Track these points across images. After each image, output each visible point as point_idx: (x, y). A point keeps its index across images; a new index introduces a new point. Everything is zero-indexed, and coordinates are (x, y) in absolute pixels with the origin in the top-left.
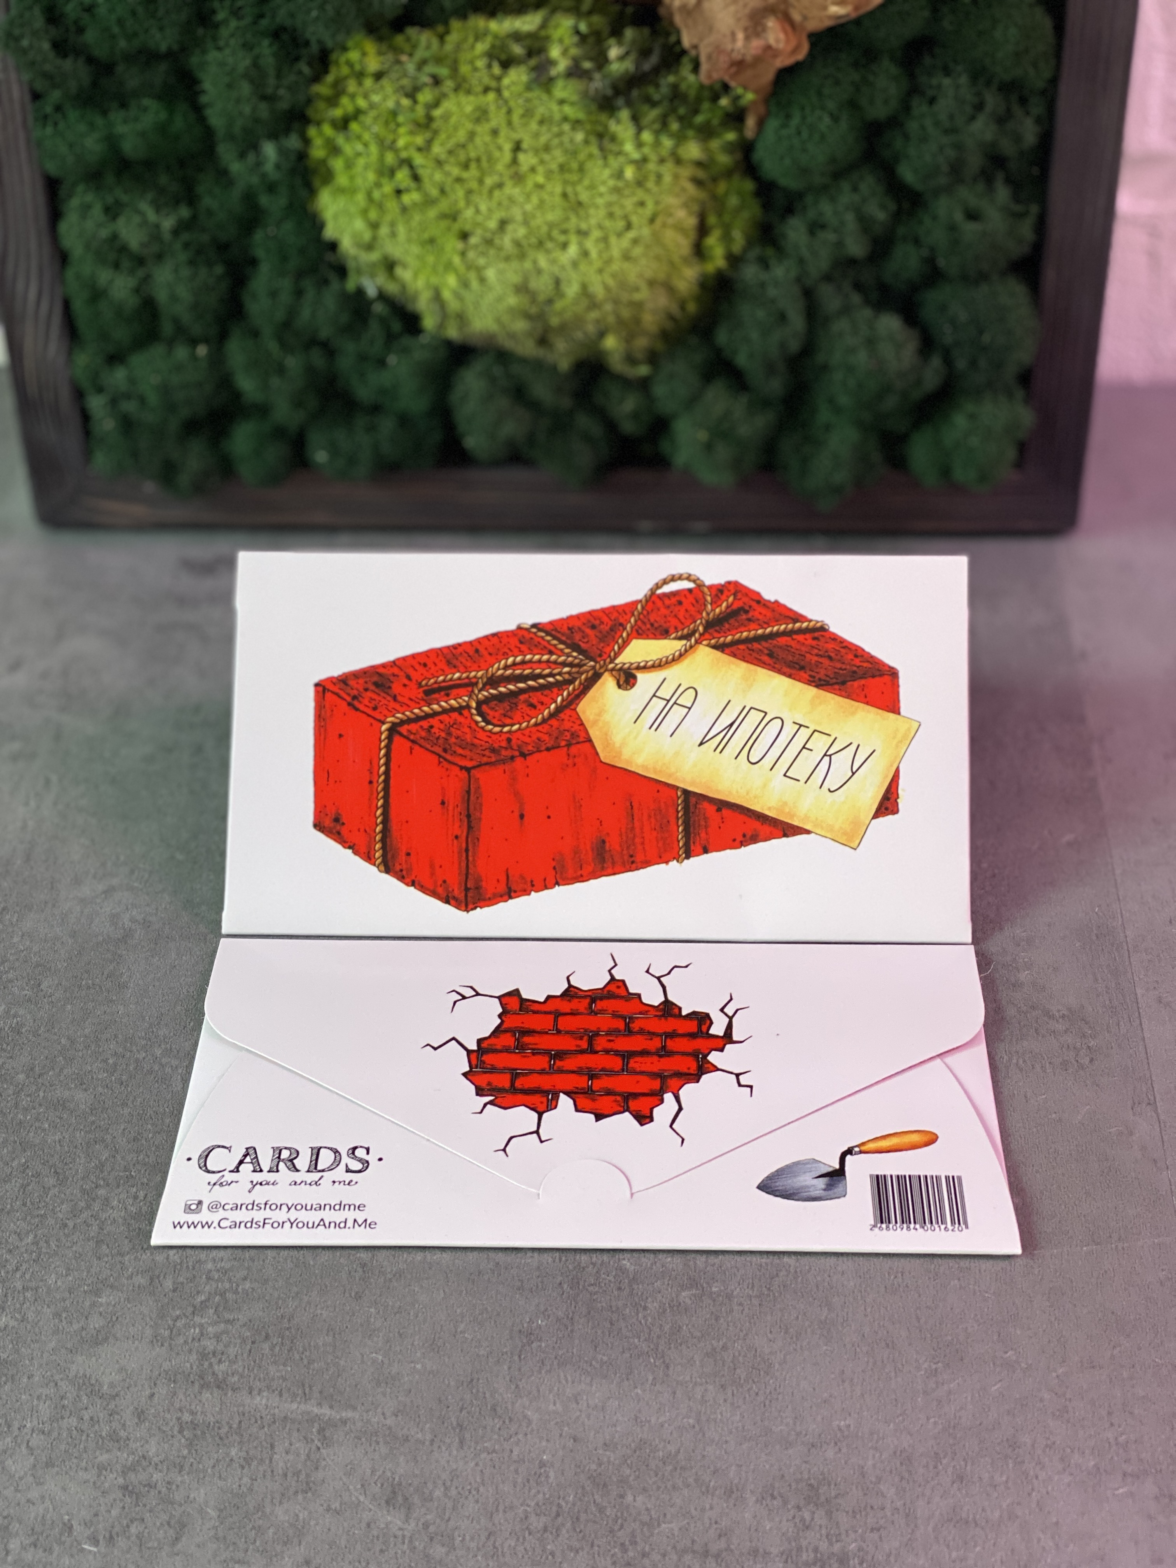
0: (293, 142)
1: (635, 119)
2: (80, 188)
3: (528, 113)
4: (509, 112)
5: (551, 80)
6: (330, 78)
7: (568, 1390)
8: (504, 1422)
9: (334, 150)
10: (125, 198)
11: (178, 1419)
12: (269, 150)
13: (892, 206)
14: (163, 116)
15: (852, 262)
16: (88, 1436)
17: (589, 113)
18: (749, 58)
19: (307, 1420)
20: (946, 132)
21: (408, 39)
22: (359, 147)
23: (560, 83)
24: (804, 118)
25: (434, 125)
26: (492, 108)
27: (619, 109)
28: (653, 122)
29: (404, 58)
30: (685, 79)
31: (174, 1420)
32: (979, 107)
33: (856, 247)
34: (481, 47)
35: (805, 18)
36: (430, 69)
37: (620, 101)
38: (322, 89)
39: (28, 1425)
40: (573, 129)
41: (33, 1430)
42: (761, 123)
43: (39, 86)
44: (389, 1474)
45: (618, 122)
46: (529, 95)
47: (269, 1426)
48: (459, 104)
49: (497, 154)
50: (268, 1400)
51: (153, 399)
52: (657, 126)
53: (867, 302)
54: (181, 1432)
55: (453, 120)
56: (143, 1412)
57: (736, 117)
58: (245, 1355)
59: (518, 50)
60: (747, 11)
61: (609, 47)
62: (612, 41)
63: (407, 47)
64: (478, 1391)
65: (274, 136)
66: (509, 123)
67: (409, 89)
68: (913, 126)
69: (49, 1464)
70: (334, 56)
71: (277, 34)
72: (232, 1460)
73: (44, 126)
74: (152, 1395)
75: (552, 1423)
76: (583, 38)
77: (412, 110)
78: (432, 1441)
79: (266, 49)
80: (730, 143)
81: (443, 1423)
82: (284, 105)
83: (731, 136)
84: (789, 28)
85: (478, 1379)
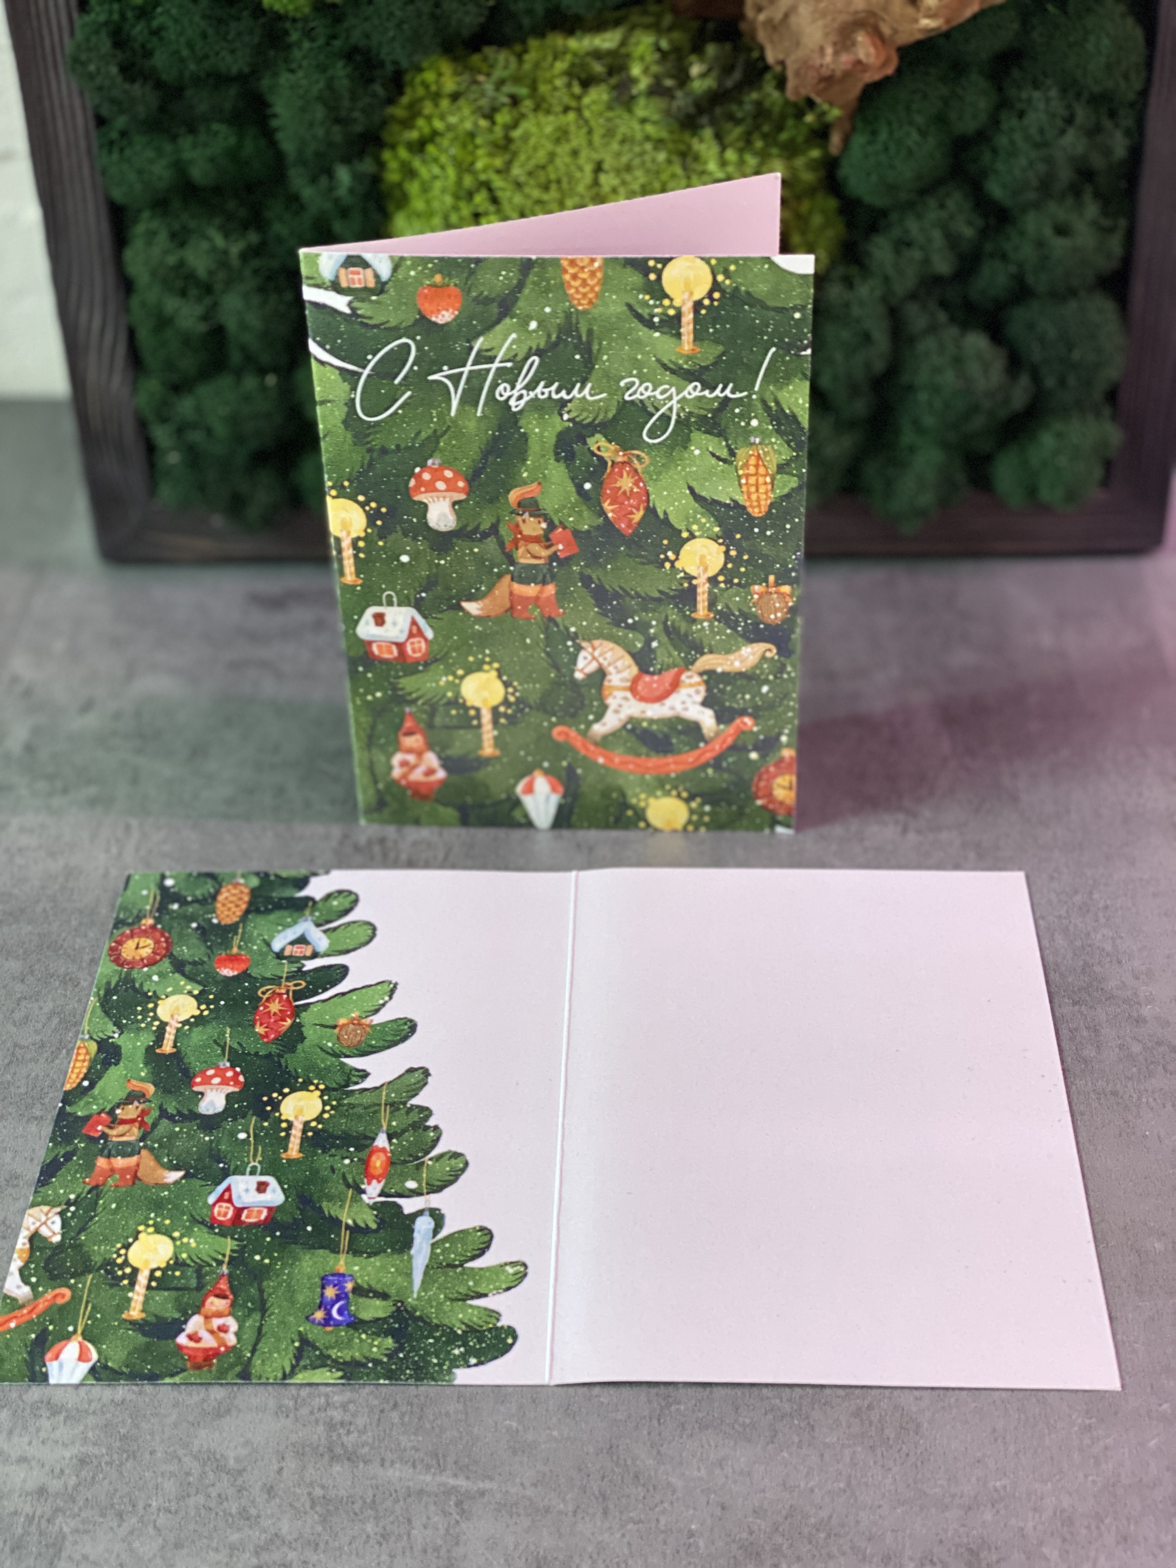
0: (367, 166)
1: (719, 137)
2: (146, 215)
3: (610, 133)
4: (590, 132)
5: (633, 98)
6: (405, 100)
7: (712, 1456)
8: (648, 1490)
9: (410, 173)
10: (193, 224)
11: (309, 1494)
12: (343, 175)
13: (980, 222)
14: (232, 140)
15: (938, 280)
16: (217, 1514)
17: (671, 132)
18: (838, 73)
19: (444, 1492)
20: (1037, 146)
21: (485, 59)
22: (436, 170)
23: (642, 101)
24: (891, 133)
25: (513, 147)
26: (573, 128)
27: (702, 127)
28: (738, 140)
29: (481, 78)
30: (769, 95)
31: (306, 1496)
32: (1070, 120)
33: (943, 265)
34: (560, 66)
35: (895, 31)
36: (508, 88)
37: (704, 120)
38: (398, 111)
39: (154, 1504)
40: (656, 148)
41: (159, 1510)
42: (846, 140)
43: (105, 112)
44: (532, 1548)
45: (701, 140)
46: (610, 114)
47: (405, 1500)
48: (538, 125)
49: (578, 175)
50: (401, 1471)
51: (221, 430)
52: (741, 144)
53: (952, 319)
54: (312, 1508)
55: (532, 141)
56: (272, 1487)
57: (821, 134)
58: (374, 1425)
59: (598, 68)
60: (836, 25)
61: (691, 64)
62: (693, 58)
63: (484, 68)
64: (618, 1458)
65: (347, 160)
66: (590, 143)
67: (487, 110)
68: (1002, 141)
69: (178, 1546)
70: (407, 78)
71: (350, 54)
72: (368, 1536)
73: (110, 152)
74: (281, 1469)
75: (698, 1490)
76: (664, 55)
77: (490, 130)
78: (575, 1513)
79: (341, 71)
80: (815, 160)
81: (585, 1492)
82: (358, 128)
83: (815, 153)
84: (879, 43)
85: (618, 1446)
